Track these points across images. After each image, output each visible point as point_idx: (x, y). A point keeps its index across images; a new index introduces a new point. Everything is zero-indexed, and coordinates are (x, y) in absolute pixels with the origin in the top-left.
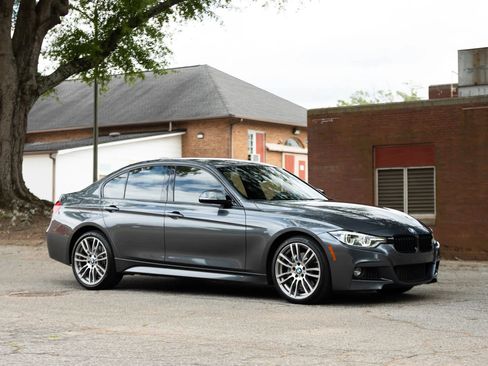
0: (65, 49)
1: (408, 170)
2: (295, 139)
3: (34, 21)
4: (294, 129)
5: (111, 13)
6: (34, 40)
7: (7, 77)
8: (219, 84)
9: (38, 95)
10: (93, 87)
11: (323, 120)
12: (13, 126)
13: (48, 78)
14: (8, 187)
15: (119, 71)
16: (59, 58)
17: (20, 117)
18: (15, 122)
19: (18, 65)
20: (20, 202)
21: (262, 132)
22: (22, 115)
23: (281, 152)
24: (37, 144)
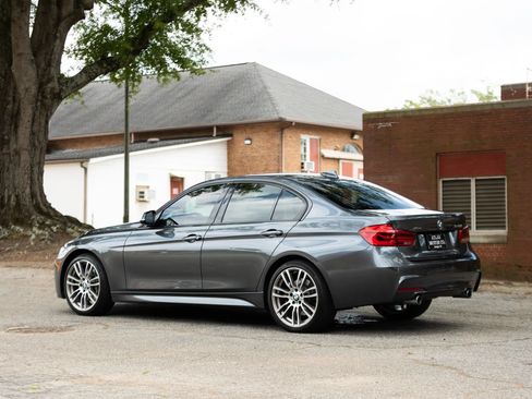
0: (91, 47)
1: (476, 180)
2: (353, 144)
3: (55, 17)
4: (352, 133)
5: (143, 6)
6: (56, 37)
7: (25, 79)
8: (269, 84)
9: (60, 99)
10: (123, 89)
11: (381, 125)
12: (33, 133)
13: (72, 79)
14: (27, 201)
15: (152, 70)
16: (86, 57)
17: (40, 124)
18: (35, 129)
19: (38, 67)
20: (40, 218)
21: (317, 137)
22: (43, 122)
23: (338, 160)
24: (69, 151)
